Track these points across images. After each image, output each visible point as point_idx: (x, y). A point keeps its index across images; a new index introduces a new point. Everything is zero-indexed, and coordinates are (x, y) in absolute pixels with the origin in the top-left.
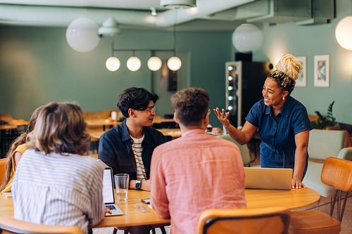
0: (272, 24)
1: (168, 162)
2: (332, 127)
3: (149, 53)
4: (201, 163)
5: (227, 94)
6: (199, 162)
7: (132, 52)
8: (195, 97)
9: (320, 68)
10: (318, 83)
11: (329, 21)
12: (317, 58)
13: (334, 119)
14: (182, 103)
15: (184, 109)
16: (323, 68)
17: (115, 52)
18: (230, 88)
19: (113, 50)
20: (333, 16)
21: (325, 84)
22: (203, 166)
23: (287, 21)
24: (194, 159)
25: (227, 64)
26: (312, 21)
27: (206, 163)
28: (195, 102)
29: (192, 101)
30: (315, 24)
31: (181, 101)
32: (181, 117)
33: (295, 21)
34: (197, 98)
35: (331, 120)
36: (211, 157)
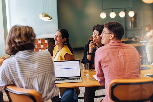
6: (118, 55)
7: (112, 10)
17: (104, 10)
27: (121, 56)
36: (123, 53)
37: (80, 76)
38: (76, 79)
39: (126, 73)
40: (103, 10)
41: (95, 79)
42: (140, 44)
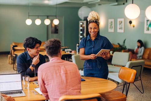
0: (99, 5)
1: (46, 74)
2: (124, 51)
3: (46, 17)
4: (61, 74)
5: (80, 35)
6: (60, 73)
7: (37, 17)
8: (54, 43)
9: (120, 24)
10: (119, 31)
11: (124, 4)
12: (119, 20)
13: (125, 47)
14: (48, 46)
15: (50, 49)
16: (121, 24)
18: (81, 32)
19: (29, 16)
20: (126, 1)
21: (122, 31)
22: (62, 75)
23: (106, 4)
24: (57, 71)
25: (80, 22)
26: (116, 3)
28: (54, 45)
29: (53, 45)
30: (118, 5)
31: (48, 45)
32: (48, 53)
33: (110, 3)
34: (55, 43)
35: (124, 47)
37: (22, 90)
38: (18, 92)
39: (68, 91)
40: (29, 17)
41: (38, 93)
42: (65, 52)
